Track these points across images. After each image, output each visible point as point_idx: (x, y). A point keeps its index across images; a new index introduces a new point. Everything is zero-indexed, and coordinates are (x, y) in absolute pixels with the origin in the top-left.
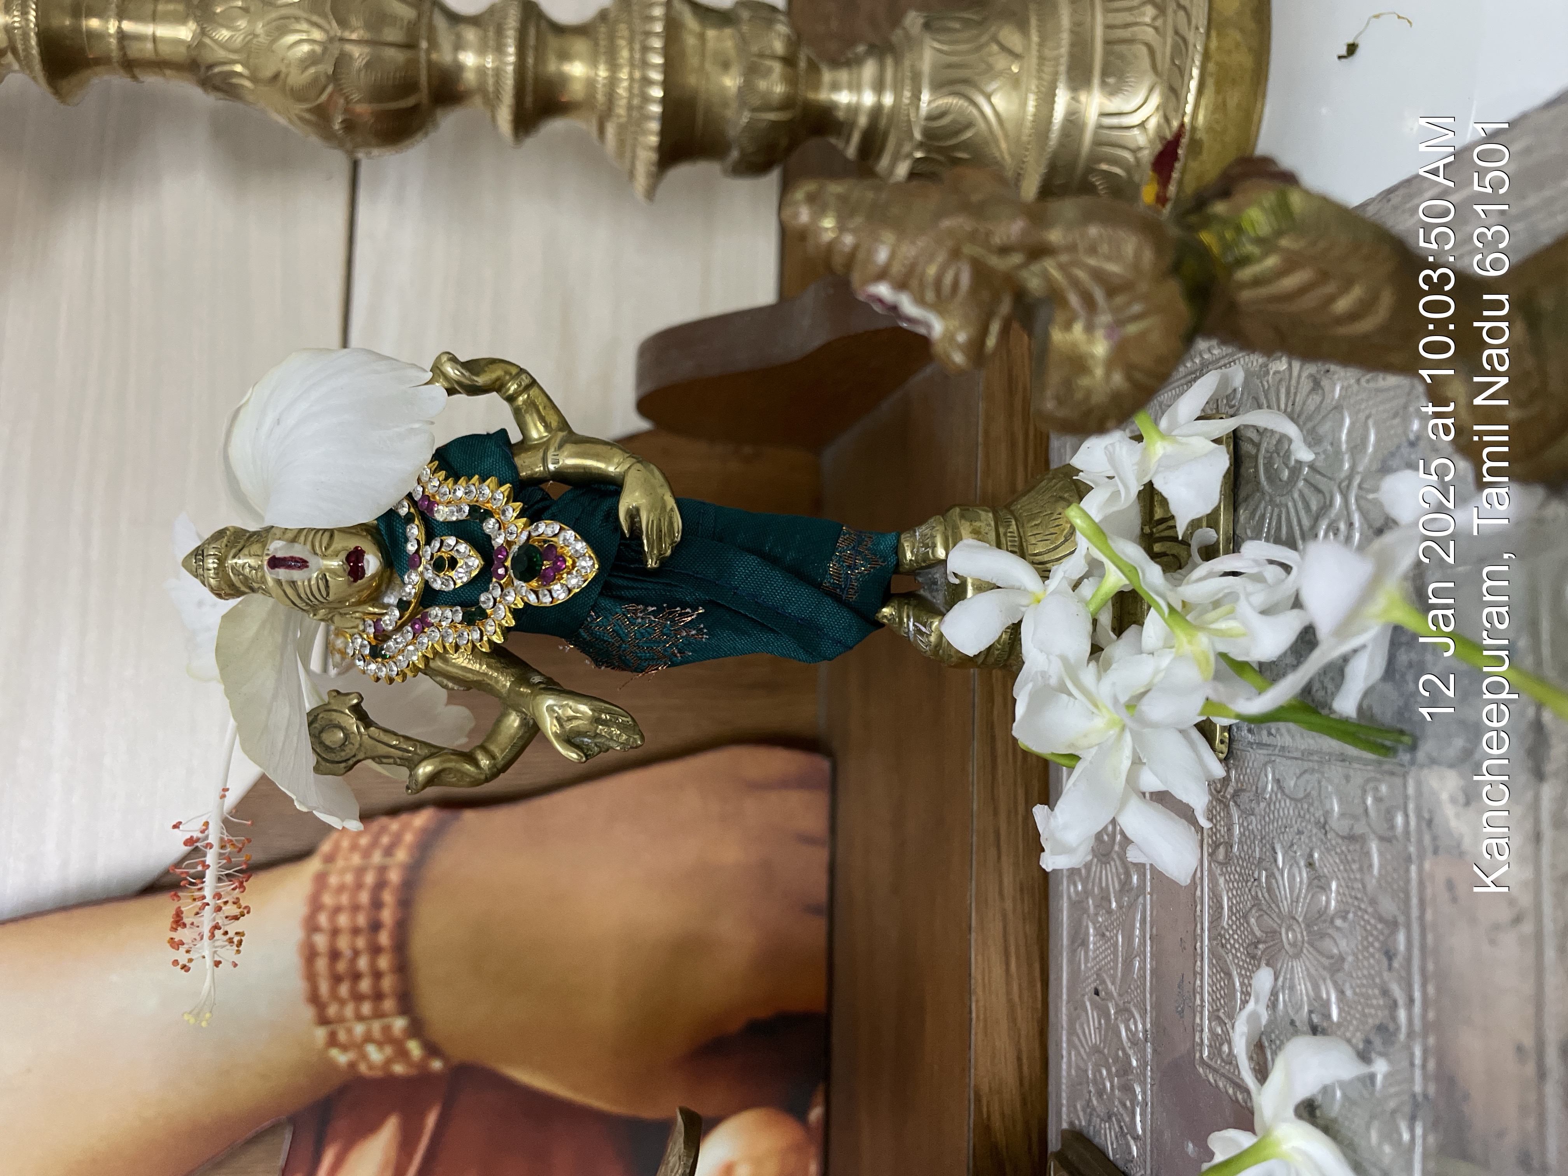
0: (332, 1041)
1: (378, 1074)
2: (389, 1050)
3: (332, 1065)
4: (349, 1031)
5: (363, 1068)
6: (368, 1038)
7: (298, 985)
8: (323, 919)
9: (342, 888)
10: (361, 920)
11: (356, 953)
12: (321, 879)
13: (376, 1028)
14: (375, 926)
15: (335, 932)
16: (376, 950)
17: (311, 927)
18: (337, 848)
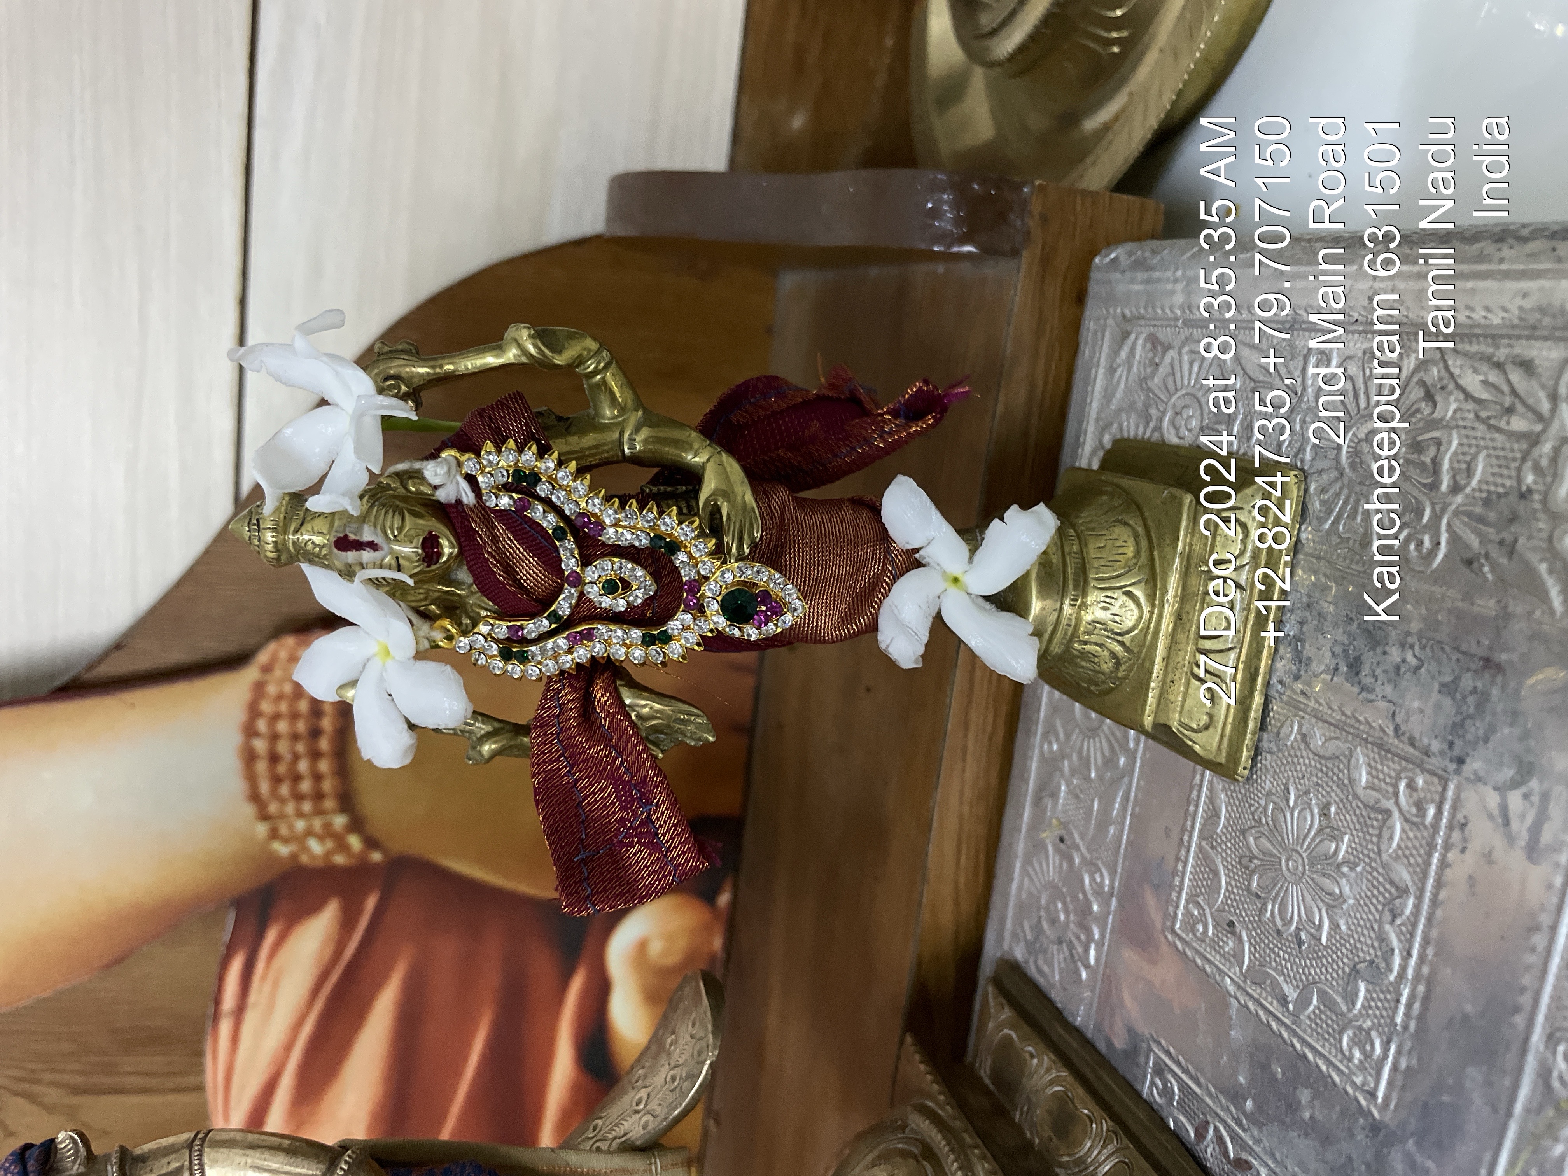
0: (274, 835)
5: (304, 859)
6: (309, 833)
8: (262, 725)
9: (280, 697)
10: (301, 726)
11: (296, 757)
12: (259, 688)
13: (317, 824)
14: (315, 733)
15: (274, 737)
16: (315, 755)
17: (250, 731)
18: (274, 659)
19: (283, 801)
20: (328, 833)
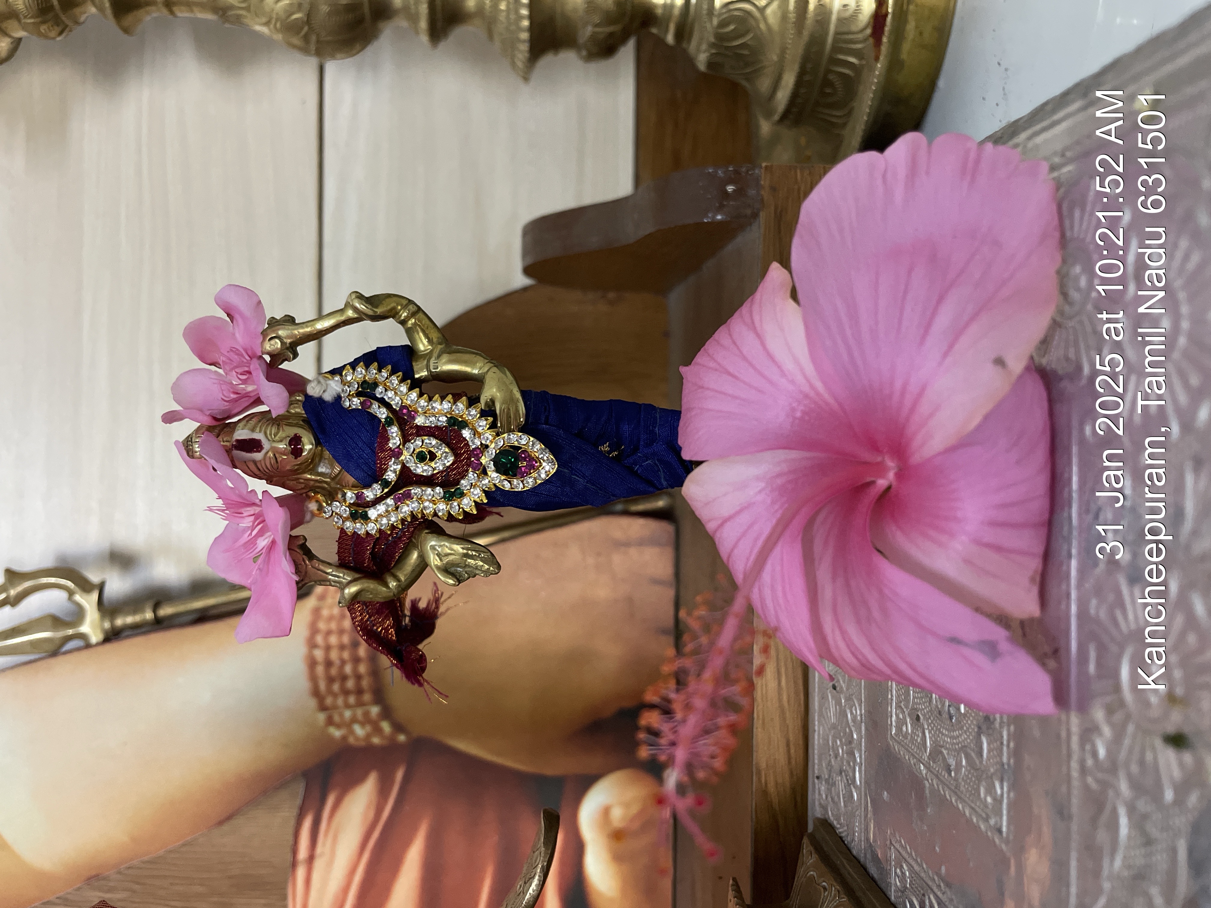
0: (330, 722)
1: (363, 744)
2: (368, 728)
3: (331, 738)
4: (341, 715)
5: (351, 740)
6: (354, 720)
7: (303, 684)
9: (331, 618)
12: (317, 613)
13: (359, 713)
14: (355, 644)
20: (367, 719)
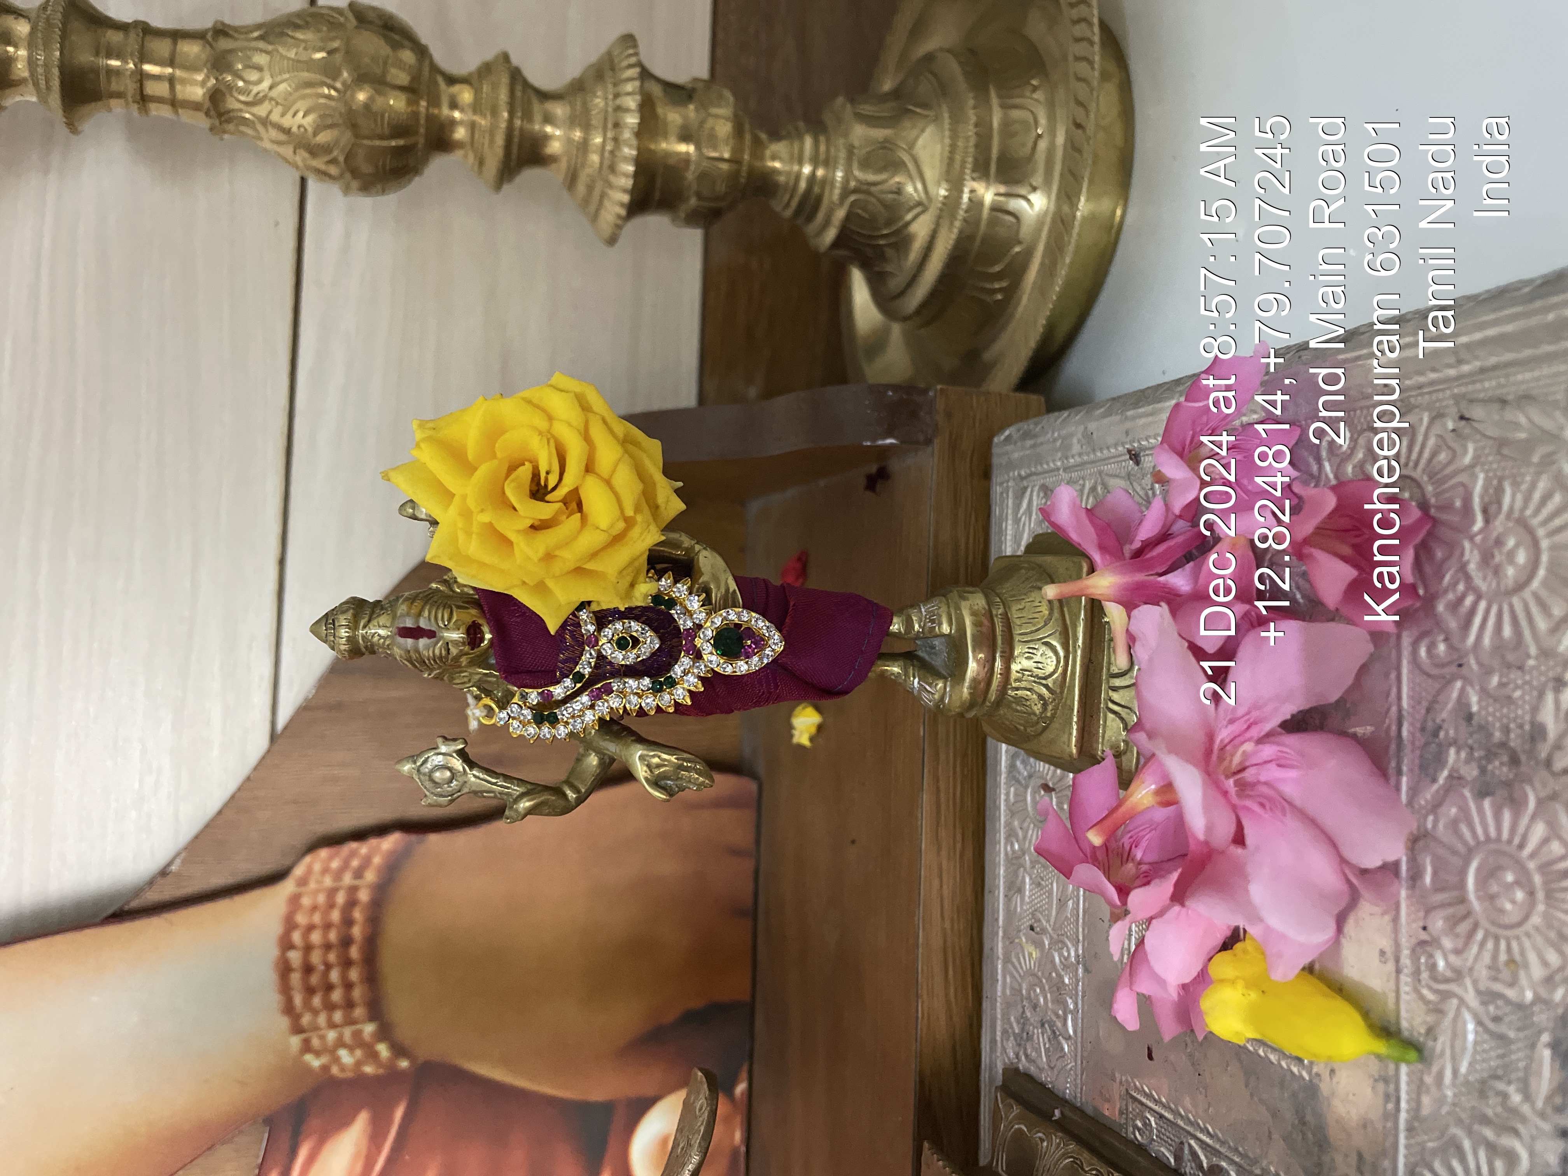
0: (306, 1047)
1: (350, 1074)
2: (359, 1053)
3: (307, 1070)
5: (335, 1071)
8: (296, 937)
9: (314, 908)
10: (333, 936)
11: (328, 967)
12: (294, 901)
13: (347, 1032)
14: (346, 941)
15: (308, 948)
16: (347, 963)
17: (286, 944)
18: (309, 871)
19: (315, 1013)
20: (358, 1042)
